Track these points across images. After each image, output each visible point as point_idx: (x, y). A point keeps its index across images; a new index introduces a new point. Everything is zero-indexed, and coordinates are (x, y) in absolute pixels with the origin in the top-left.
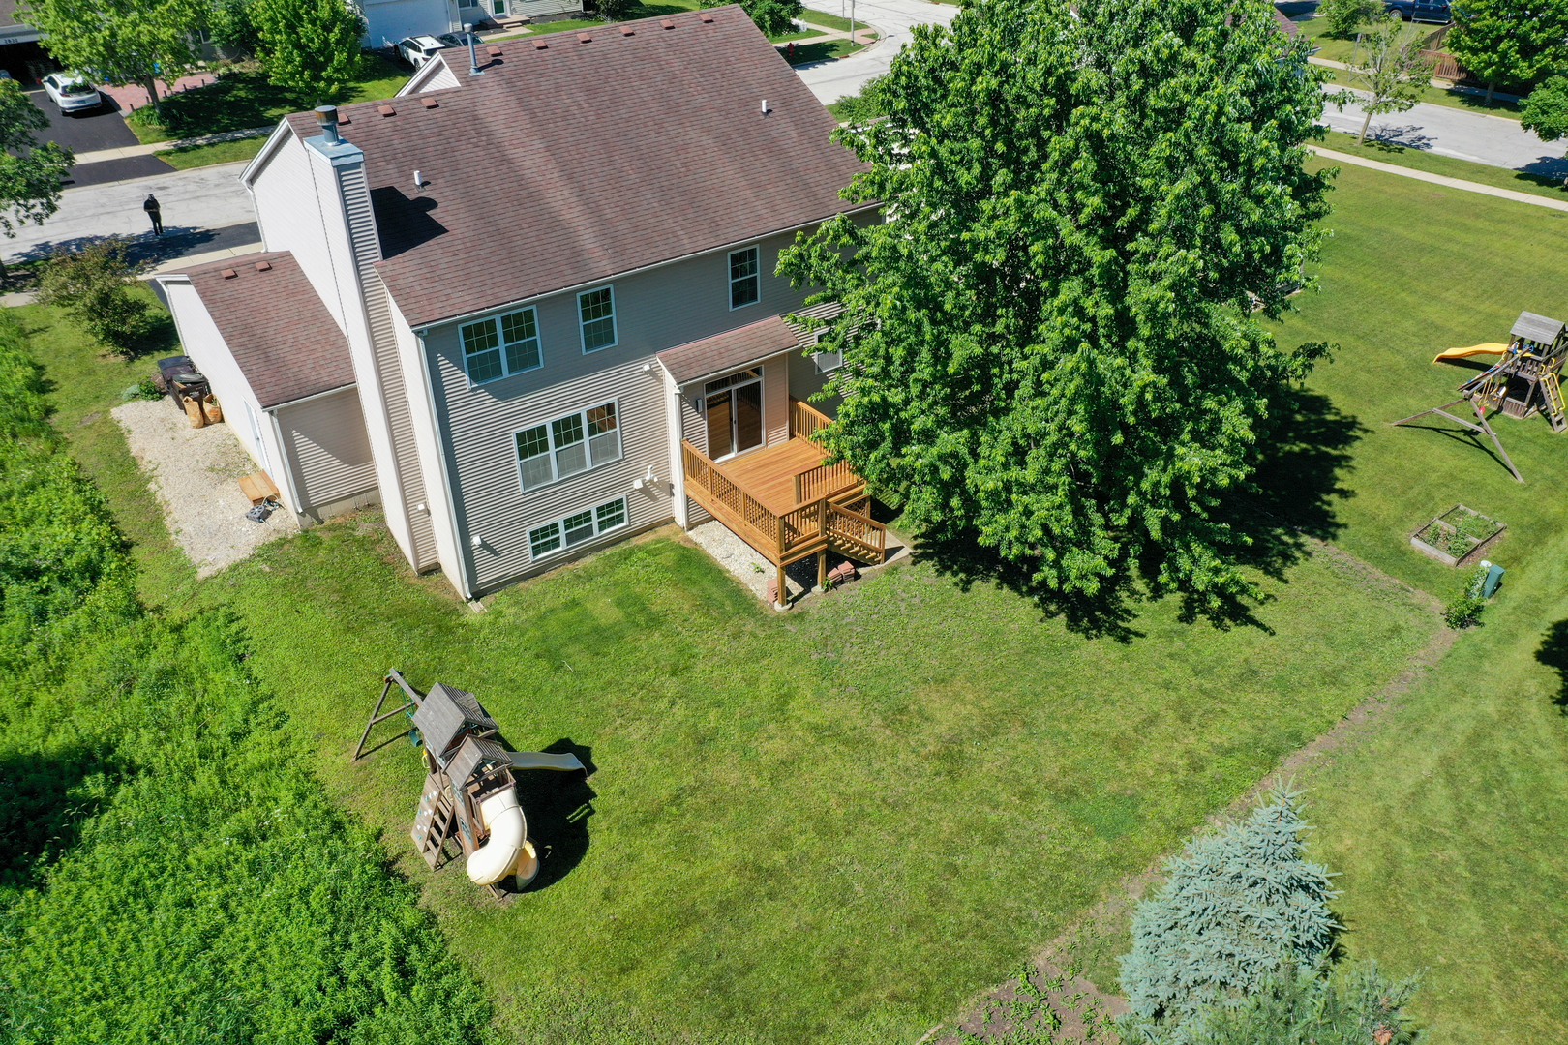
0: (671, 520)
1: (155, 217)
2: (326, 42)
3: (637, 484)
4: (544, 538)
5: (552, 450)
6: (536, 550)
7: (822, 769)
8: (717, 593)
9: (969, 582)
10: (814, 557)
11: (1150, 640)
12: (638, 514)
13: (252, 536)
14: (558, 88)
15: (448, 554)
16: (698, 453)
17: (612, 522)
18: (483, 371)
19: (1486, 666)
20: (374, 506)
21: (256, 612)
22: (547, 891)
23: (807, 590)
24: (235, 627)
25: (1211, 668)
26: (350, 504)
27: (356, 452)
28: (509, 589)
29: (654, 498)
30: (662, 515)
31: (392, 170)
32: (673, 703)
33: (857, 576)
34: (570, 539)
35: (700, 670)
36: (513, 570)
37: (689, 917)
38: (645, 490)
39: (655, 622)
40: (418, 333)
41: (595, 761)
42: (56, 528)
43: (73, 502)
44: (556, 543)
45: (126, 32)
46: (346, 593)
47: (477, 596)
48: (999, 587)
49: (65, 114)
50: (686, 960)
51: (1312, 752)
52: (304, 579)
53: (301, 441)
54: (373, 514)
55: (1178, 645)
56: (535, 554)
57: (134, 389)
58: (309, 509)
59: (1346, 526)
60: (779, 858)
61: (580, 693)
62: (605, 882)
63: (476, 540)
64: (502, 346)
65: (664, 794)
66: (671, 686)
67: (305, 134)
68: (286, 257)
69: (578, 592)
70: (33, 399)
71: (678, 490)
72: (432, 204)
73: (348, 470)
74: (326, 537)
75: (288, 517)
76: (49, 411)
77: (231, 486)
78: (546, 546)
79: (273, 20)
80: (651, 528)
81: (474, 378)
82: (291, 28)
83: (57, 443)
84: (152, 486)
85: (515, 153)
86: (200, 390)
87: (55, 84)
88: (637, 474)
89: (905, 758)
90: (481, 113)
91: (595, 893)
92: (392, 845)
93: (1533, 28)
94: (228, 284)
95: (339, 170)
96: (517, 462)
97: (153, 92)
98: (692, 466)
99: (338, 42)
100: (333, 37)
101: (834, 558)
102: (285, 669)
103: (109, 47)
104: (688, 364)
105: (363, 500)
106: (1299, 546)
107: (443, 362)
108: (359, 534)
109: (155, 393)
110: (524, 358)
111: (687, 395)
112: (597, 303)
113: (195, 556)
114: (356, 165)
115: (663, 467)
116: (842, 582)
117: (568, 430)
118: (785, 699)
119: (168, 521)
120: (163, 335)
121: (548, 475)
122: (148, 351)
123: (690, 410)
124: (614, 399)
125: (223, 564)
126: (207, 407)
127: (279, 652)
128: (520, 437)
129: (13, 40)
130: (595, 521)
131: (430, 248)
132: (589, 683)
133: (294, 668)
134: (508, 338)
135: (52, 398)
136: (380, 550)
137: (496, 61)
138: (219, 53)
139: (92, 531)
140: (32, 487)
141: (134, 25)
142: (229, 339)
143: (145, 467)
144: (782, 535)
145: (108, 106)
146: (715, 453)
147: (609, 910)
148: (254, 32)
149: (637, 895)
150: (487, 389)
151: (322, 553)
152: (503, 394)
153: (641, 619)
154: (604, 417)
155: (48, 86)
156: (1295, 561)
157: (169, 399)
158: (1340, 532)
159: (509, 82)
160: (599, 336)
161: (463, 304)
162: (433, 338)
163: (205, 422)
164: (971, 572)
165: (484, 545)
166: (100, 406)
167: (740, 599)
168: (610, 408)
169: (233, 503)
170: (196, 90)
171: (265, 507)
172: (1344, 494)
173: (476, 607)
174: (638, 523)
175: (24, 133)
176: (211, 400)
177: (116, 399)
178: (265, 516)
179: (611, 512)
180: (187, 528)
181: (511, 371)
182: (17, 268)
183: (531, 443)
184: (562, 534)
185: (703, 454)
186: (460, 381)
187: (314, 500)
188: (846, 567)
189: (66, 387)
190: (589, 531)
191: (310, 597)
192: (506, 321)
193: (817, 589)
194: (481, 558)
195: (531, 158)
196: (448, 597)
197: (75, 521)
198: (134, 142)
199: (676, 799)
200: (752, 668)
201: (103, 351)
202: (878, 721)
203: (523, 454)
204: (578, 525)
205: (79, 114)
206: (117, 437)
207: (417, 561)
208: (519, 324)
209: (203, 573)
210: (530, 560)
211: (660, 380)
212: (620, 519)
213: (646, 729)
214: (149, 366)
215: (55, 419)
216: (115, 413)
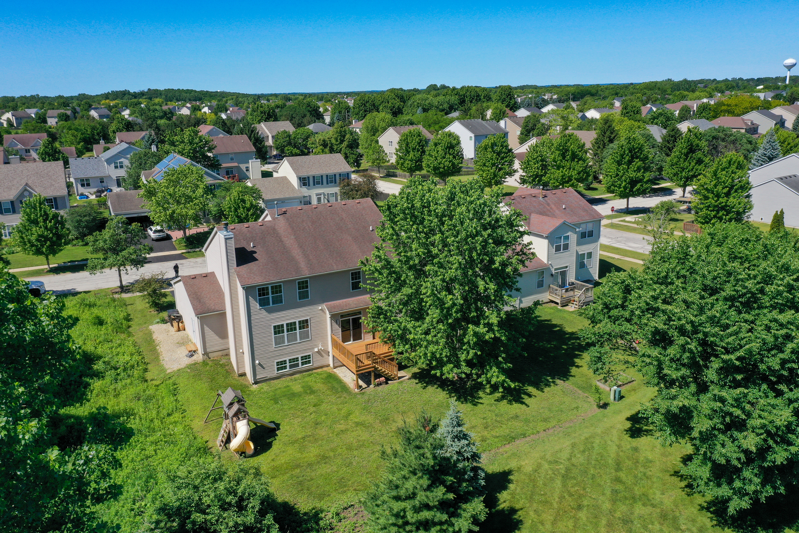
0: (328, 366)
1: (177, 272)
2: (247, 215)
3: (316, 350)
4: (281, 365)
5: (286, 333)
6: (278, 369)
7: (354, 433)
8: (336, 386)
9: (426, 386)
10: (369, 373)
11: (484, 405)
12: (316, 362)
13: (188, 361)
14: (303, 221)
15: (248, 370)
16: (337, 340)
17: (306, 363)
18: (263, 303)
19: (605, 419)
20: (228, 355)
21: (182, 383)
22: (255, 458)
23: (368, 387)
24: (175, 386)
25: (502, 415)
26: (220, 353)
27: (223, 335)
28: (268, 382)
29: (322, 356)
30: (325, 363)
31: (245, 243)
32: (311, 414)
33: (387, 383)
34: (291, 367)
35: (323, 407)
36: (269, 376)
37: (298, 466)
38: (318, 352)
39: (312, 392)
40: (243, 288)
41: (281, 427)
42: (125, 356)
43: (132, 349)
44: (285, 368)
45: (178, 211)
46: (212, 380)
47: (256, 383)
48: (437, 388)
49: (153, 240)
50: (292, 477)
51: (528, 439)
52: (200, 374)
53: (206, 328)
54: (227, 357)
55: (494, 407)
56: (278, 370)
57: (158, 320)
58: (206, 353)
59: (574, 376)
60: (332, 454)
61: (282, 410)
62: (274, 457)
63: (257, 362)
64: (270, 296)
65: (300, 436)
66: (312, 409)
67: (220, 230)
68: (213, 274)
69: (290, 384)
70: (124, 322)
71: (330, 354)
72: (255, 252)
73: (220, 341)
74: (210, 363)
75: (199, 357)
76: (129, 327)
77: (183, 348)
78: (282, 368)
79: (230, 208)
80: (321, 367)
81: (260, 305)
82: (236, 210)
83: (130, 335)
84: (158, 347)
85: (285, 239)
86: (179, 319)
87: (151, 230)
88: (317, 346)
89: (384, 432)
90: (276, 227)
91: (270, 458)
92: (210, 444)
93: (723, 215)
94: (193, 280)
95: (226, 239)
96: (273, 336)
97: (185, 233)
98: (335, 344)
99: (251, 215)
100: (250, 213)
101: (378, 375)
102: (188, 398)
103: (171, 216)
104: (334, 307)
105: (224, 352)
106: (554, 382)
107: (251, 299)
108: (221, 363)
109: (164, 321)
110: (278, 300)
111: (333, 317)
112: (303, 285)
113: (167, 367)
114: (231, 238)
115: (325, 344)
116: (381, 384)
117: (291, 327)
118: (349, 414)
119: (161, 358)
120: (172, 306)
121: (284, 342)
122: (165, 311)
123: (334, 324)
124: (308, 318)
125: (175, 369)
126: (180, 324)
127: (187, 394)
128: (275, 327)
129: (140, 215)
130: (300, 362)
131: (251, 265)
132: (286, 407)
133: (191, 398)
134: (273, 293)
135: (130, 323)
136: (227, 368)
137: (285, 213)
138: (212, 220)
139: (136, 358)
140: (120, 345)
141: (181, 209)
142: (189, 296)
143: (157, 342)
144: (356, 363)
145: (168, 238)
146: (344, 341)
147: (273, 463)
148: (222, 212)
149: (282, 460)
150: (265, 309)
151: (208, 367)
152: (270, 311)
153: (308, 392)
154: (304, 324)
155: (149, 231)
156: (549, 386)
157: (169, 324)
158: (570, 378)
159: (287, 219)
160: (304, 295)
161: (259, 280)
162: (248, 290)
163: (179, 330)
164: (428, 383)
165: (260, 364)
166: (146, 325)
167: (344, 387)
168: (307, 321)
169: (183, 352)
170: (201, 233)
171: (192, 353)
172: (578, 367)
173: (255, 386)
174: (316, 365)
175: (138, 241)
176: (182, 322)
177: (152, 324)
178: (192, 356)
179: (306, 359)
180: (166, 359)
181: (273, 304)
182: (127, 286)
183: (278, 330)
184: (288, 364)
185: (340, 340)
186: (255, 305)
187: (208, 350)
188: (382, 379)
189: (136, 320)
190: (297, 365)
191: (201, 380)
192: (272, 287)
193: (372, 386)
194: (258, 368)
195: (289, 241)
196: (247, 383)
197: (132, 355)
198: (175, 249)
199: (303, 438)
200: (340, 406)
201: (151, 310)
202: (378, 421)
203: (275, 333)
204: (294, 362)
205: (158, 240)
206: (150, 334)
207: (238, 371)
208: (277, 289)
209: (168, 371)
210: (275, 373)
211: (325, 313)
212: (309, 362)
213: (300, 420)
214: (165, 315)
215: (130, 329)
216: (150, 327)
